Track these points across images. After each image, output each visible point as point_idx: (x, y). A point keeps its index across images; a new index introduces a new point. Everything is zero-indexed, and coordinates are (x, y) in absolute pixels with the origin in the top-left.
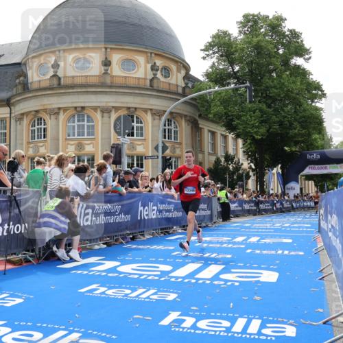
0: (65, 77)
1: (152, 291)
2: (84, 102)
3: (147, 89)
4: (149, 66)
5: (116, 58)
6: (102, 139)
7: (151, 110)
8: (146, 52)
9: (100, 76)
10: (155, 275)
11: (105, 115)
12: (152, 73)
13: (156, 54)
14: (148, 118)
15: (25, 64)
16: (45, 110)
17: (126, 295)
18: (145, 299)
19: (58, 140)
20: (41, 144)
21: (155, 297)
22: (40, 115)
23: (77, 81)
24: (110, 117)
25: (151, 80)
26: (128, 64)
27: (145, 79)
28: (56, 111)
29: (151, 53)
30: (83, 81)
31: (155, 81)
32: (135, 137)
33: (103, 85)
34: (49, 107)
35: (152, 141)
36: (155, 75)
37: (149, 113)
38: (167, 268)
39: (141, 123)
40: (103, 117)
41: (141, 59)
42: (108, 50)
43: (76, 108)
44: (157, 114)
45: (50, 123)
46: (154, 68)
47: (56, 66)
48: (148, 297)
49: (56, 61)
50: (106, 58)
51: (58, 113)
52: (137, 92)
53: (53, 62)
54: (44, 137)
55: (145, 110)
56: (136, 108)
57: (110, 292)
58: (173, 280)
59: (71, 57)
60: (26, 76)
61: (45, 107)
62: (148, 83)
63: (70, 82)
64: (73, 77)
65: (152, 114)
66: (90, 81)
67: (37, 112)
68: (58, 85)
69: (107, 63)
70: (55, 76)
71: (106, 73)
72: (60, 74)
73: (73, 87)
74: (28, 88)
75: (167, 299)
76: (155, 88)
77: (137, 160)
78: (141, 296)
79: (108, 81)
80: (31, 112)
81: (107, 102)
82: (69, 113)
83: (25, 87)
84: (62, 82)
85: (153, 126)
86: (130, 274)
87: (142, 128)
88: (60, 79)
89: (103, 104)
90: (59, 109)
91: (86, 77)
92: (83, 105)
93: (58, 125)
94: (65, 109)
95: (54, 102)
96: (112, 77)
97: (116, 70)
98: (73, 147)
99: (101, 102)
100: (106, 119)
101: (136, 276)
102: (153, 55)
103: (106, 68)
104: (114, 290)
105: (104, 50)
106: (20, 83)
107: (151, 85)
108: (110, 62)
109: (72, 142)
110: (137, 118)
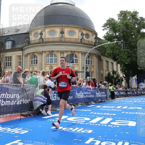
0: (45, 38)
1: (82, 129)
2: (53, 49)
3: (79, 43)
4: (80, 33)
5: (66, 30)
7: (81, 52)
8: (79, 28)
9: (59, 38)
10: (83, 122)
11: (62, 54)
12: (81, 36)
13: (83, 29)
14: (80, 55)
15: (29, 33)
16: (37, 52)
17: (71, 130)
18: (79, 132)
19: (42, 64)
20: (35, 66)
21: (83, 131)
23: (50, 40)
25: (81, 40)
26: (71, 33)
27: (78, 39)
28: (42, 52)
29: (81, 28)
30: (52, 40)
31: (83, 40)
32: (74, 63)
33: (61, 42)
34: (38, 51)
35: (81, 65)
36: (83, 37)
37: (80, 53)
38: (88, 119)
39: (77, 57)
40: (61, 55)
41: (77, 31)
42: (63, 27)
43: (49, 51)
44: (84, 54)
45: (39, 57)
46: (82, 34)
47: (41, 34)
48: (80, 132)
49: (41, 32)
50: (62, 30)
51: (42, 54)
52: (75, 44)
53: (40, 32)
54: (36, 63)
55: (79, 52)
56: (74, 51)
57: (64, 129)
58: (91, 124)
59: (47, 30)
60: (29, 38)
61: (37, 51)
62: (80, 41)
63: (47, 40)
64: (48, 38)
65: (82, 54)
66: (55, 40)
67: (34, 53)
68: (42, 42)
69: (62, 32)
70: (41, 38)
71: (62, 37)
72: (43, 37)
73: (48, 42)
74: (30, 43)
75: (88, 132)
76: (83, 43)
78: (77, 131)
79: (63, 40)
80: (31, 53)
81: (62, 49)
82: (47, 53)
83: (29, 43)
85: (82, 59)
86: (72, 121)
87: (77, 59)
88: (43, 39)
89: (61, 50)
90: (43, 51)
91: (54, 38)
92: (52, 50)
93: (42, 58)
94: (45, 52)
95: (41, 49)
96: (65, 38)
97: (66, 35)
98: (49, 67)
99: (60, 49)
101: (75, 122)
102: (82, 29)
103: (62, 34)
104: (66, 128)
105: (61, 27)
106: (26, 41)
107: (81, 42)
108: (64, 32)
109: (48, 66)
110: (75, 55)
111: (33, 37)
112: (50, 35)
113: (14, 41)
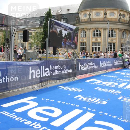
0: (92, 18)
2: (98, 26)
3: (118, 22)
4: (119, 14)
5: (108, 12)
6: (103, 38)
7: (119, 29)
8: (118, 10)
9: (103, 18)
11: (105, 30)
12: (119, 17)
13: (121, 10)
16: (86, 29)
19: (90, 37)
20: (84, 39)
22: (84, 30)
23: (96, 20)
24: (106, 31)
25: (119, 19)
26: (112, 14)
27: (117, 19)
28: (90, 29)
29: (119, 10)
30: (98, 20)
31: (120, 19)
32: (113, 37)
33: (104, 21)
34: (87, 27)
35: (118, 38)
36: (120, 17)
37: (118, 30)
39: (115, 33)
40: (104, 31)
41: (116, 12)
42: (106, 10)
43: (96, 28)
45: (87, 32)
46: (120, 15)
47: (90, 15)
49: (90, 13)
50: (106, 13)
51: (90, 30)
52: (115, 23)
53: (88, 14)
54: (85, 36)
55: (117, 29)
56: (114, 28)
59: (94, 12)
60: (79, 17)
61: (86, 27)
63: (94, 20)
64: (95, 18)
65: (119, 30)
66: (101, 20)
67: (83, 29)
68: (90, 21)
69: (105, 14)
70: (89, 18)
71: (105, 17)
72: (91, 17)
74: (80, 22)
76: (120, 22)
77: (111, 44)
79: (106, 20)
80: (81, 29)
81: (105, 26)
82: (93, 30)
84: (91, 20)
85: (119, 34)
87: (115, 34)
88: (91, 19)
89: (104, 27)
90: (91, 28)
91: (99, 18)
92: (98, 27)
93: (90, 33)
94: (92, 28)
95: (89, 26)
96: (107, 18)
97: (108, 16)
98: (94, 40)
99: (103, 26)
100: (105, 32)
102: (120, 11)
103: (105, 16)
105: (105, 10)
106: (77, 19)
107: (119, 21)
108: (107, 14)
109: (94, 38)
110: (114, 31)
111: (82, 17)
112: (96, 15)
113: (67, 19)
